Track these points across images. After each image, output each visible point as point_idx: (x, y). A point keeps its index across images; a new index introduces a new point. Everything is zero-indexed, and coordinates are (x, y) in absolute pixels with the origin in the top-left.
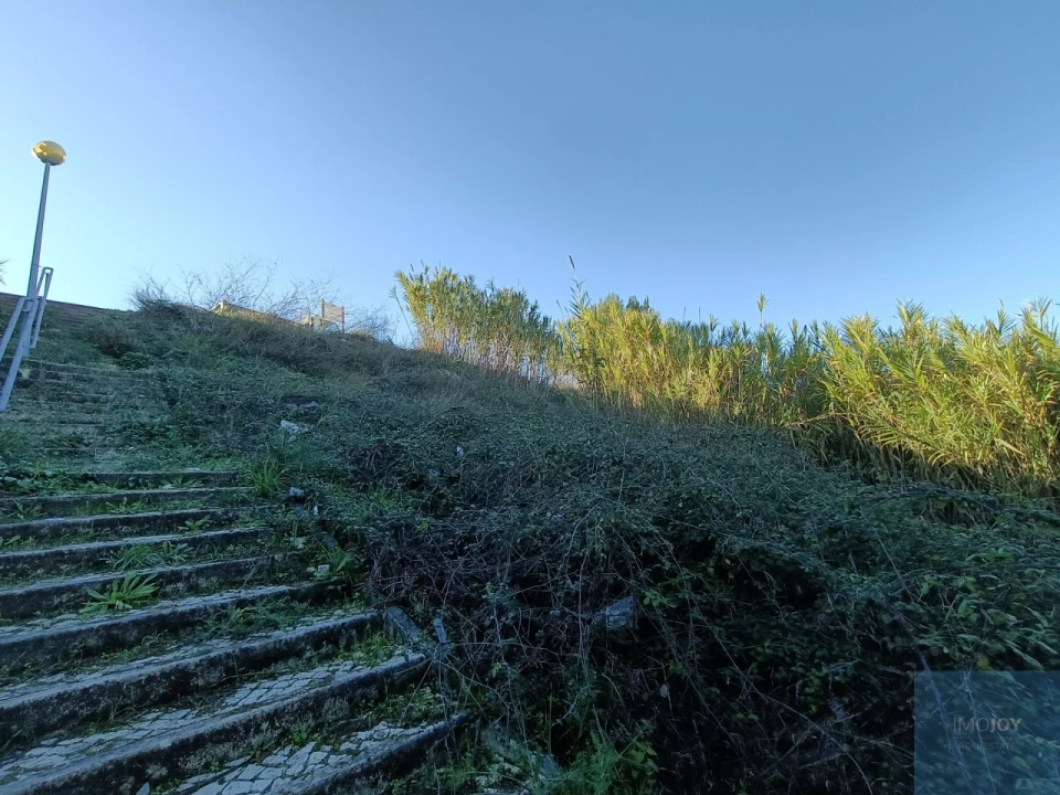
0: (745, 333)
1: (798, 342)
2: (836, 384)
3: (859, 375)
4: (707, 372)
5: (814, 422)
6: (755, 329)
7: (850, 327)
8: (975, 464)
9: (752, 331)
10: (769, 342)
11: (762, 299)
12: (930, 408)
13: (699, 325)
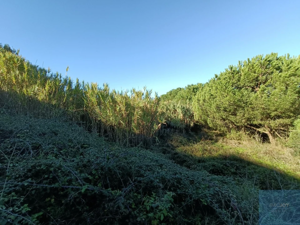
0: (61, 77)
1: (78, 85)
2: (87, 100)
3: (94, 100)
4: (44, 88)
5: (79, 110)
6: (64, 77)
7: (93, 85)
8: (115, 125)
9: (63, 77)
10: (68, 83)
11: (68, 68)
12: (108, 111)
13: (42, 68)
